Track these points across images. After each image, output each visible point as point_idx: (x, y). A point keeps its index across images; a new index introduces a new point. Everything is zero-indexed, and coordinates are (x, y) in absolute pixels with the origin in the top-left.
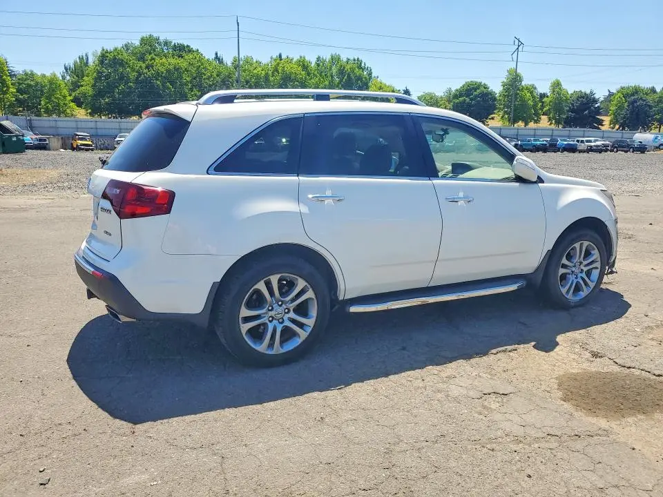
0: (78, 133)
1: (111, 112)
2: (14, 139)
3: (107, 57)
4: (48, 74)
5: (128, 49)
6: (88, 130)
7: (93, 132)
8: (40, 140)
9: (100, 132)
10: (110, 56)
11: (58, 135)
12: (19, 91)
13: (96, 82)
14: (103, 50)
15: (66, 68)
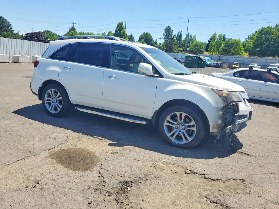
0: (234, 62)
1: (259, 54)
2: (202, 62)
3: (264, 30)
4: (237, 39)
5: (277, 27)
6: (239, 62)
7: (242, 62)
8: (217, 64)
9: (245, 62)
10: (265, 30)
11: (228, 63)
12: (225, 46)
13: (255, 42)
14: (263, 28)
15: (248, 37)
